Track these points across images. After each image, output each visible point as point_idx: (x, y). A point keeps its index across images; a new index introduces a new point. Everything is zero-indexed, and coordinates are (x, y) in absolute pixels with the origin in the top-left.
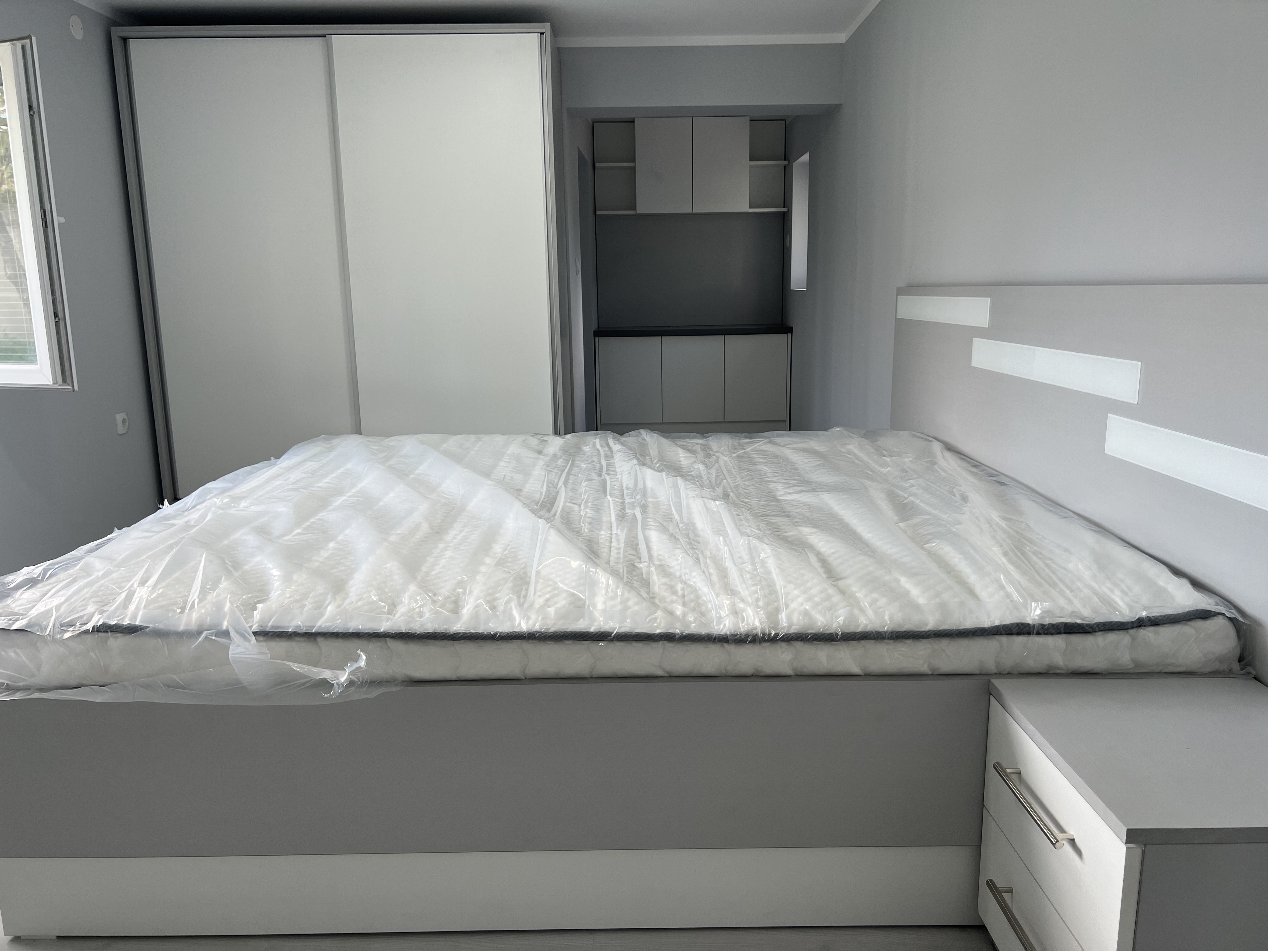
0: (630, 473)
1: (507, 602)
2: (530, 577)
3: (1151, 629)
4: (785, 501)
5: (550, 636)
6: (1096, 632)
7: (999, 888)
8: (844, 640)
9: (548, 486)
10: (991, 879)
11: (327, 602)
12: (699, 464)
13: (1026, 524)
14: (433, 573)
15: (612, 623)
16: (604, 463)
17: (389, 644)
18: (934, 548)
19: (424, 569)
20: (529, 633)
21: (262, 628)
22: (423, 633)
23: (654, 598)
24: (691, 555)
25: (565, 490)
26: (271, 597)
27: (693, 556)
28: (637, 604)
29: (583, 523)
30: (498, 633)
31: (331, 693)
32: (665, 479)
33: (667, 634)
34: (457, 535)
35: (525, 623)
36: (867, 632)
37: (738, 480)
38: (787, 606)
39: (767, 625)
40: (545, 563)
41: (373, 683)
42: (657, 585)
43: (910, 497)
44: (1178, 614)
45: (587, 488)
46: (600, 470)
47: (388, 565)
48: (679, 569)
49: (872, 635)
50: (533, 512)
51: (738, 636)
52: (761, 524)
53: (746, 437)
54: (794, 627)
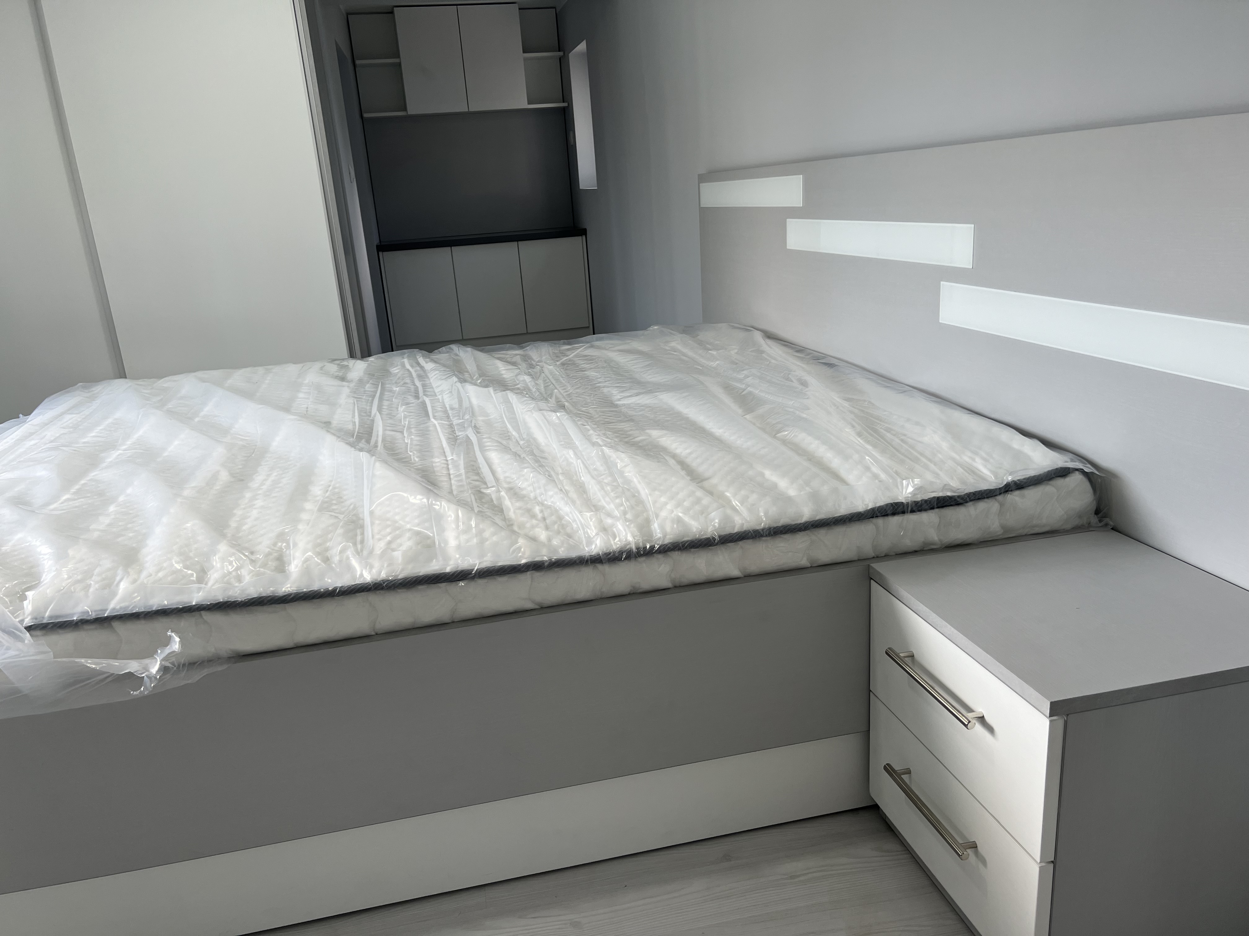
0: (451, 392)
1: (342, 552)
2: (363, 520)
3: (1017, 493)
4: (624, 405)
5: (400, 584)
6: (967, 502)
7: (898, 771)
8: (723, 543)
9: (360, 415)
10: (888, 764)
11: (118, 578)
12: (524, 376)
13: (870, 402)
14: (244, 528)
15: (471, 560)
16: (418, 383)
17: (204, 617)
18: (788, 437)
19: (233, 524)
20: (375, 584)
21: (37, 621)
22: (245, 600)
23: (512, 525)
24: (542, 473)
25: (381, 417)
26: (43, 581)
27: (545, 474)
28: (494, 534)
29: (411, 452)
30: (337, 589)
31: (142, 689)
32: (493, 395)
33: (535, 563)
34: (265, 480)
35: (368, 572)
36: (745, 532)
37: (569, 388)
38: (657, 516)
39: (640, 538)
40: (378, 502)
41: (193, 665)
42: (512, 510)
43: (748, 388)
44: (1040, 475)
45: (405, 413)
46: (416, 392)
47: (189, 525)
48: (532, 490)
49: (750, 534)
50: (352, 445)
51: (612, 554)
52: (607, 432)
53: (565, 344)
54: (668, 537)
